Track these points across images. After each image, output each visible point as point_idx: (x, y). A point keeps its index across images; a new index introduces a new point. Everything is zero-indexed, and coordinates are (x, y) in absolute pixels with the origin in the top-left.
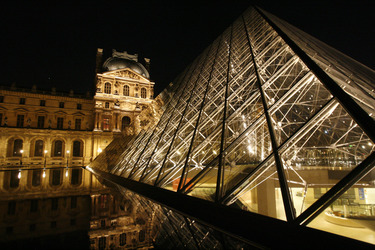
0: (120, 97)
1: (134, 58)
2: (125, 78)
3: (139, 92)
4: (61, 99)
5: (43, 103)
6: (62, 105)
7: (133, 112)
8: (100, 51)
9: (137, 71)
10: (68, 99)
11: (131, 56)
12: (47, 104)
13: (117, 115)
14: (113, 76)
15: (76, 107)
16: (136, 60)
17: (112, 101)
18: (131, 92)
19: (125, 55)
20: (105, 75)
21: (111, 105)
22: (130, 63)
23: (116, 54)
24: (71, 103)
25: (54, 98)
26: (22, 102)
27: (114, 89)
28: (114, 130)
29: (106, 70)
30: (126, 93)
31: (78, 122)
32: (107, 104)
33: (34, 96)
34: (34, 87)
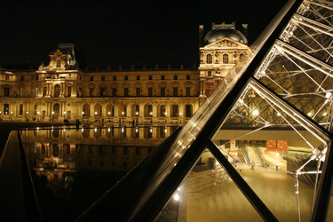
0: (220, 65)
1: (232, 26)
2: (224, 47)
3: (237, 58)
4: (175, 73)
5: (163, 78)
6: (176, 78)
8: (201, 27)
9: (234, 39)
10: (180, 72)
11: (229, 26)
12: (166, 78)
13: (218, 81)
14: (213, 48)
15: (186, 78)
16: (233, 28)
17: (213, 70)
18: (230, 60)
19: (224, 26)
20: (206, 48)
21: (213, 73)
22: (228, 33)
23: (215, 27)
24: (182, 74)
25: (169, 72)
26: (150, 78)
27: (214, 58)
29: (207, 43)
30: (226, 61)
31: (188, 89)
32: (210, 74)
33: (158, 72)
34: (157, 66)
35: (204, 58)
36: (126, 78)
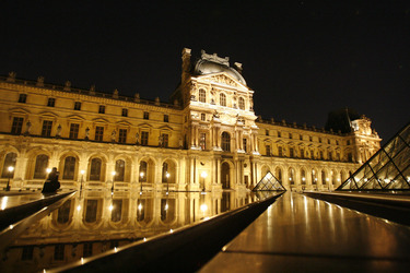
0: (217, 107)
1: (225, 61)
2: (222, 83)
3: (237, 102)
4: (146, 108)
5: (125, 113)
6: (146, 116)
7: (233, 127)
8: (188, 51)
9: (231, 75)
10: (154, 108)
11: (222, 60)
12: (129, 114)
13: (217, 129)
14: (207, 81)
15: (162, 119)
16: (227, 64)
17: (209, 112)
18: (228, 102)
19: (215, 58)
20: (199, 79)
21: (209, 117)
22: (222, 67)
23: (205, 56)
24: (157, 112)
25: (137, 106)
26: (102, 110)
27: (209, 97)
28: (215, 149)
29: (198, 74)
30: (223, 103)
31: (165, 137)
32: (203, 115)
33: (116, 102)
34: (116, 92)
35: (195, 93)
36: (51, 103)
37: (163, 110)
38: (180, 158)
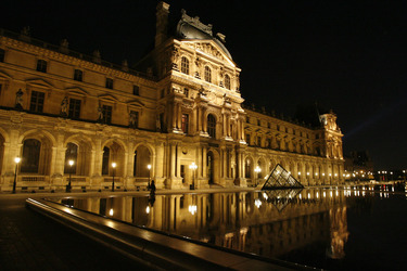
0: (202, 82)
1: (208, 29)
3: (223, 80)
4: (110, 72)
5: (78, 76)
6: (109, 84)
7: (220, 108)
8: (166, 6)
10: (121, 75)
11: (204, 27)
12: (86, 79)
13: (204, 109)
14: (191, 48)
15: (131, 90)
16: (210, 33)
17: (192, 88)
18: (213, 78)
19: (197, 23)
20: (183, 44)
23: (186, 18)
24: (126, 81)
25: (97, 68)
26: (42, 67)
27: (193, 68)
28: (202, 134)
29: (181, 38)
30: (208, 79)
32: (186, 91)
33: (66, 59)
34: (65, 43)
35: (178, 62)
37: (132, 78)
38: (157, 144)
